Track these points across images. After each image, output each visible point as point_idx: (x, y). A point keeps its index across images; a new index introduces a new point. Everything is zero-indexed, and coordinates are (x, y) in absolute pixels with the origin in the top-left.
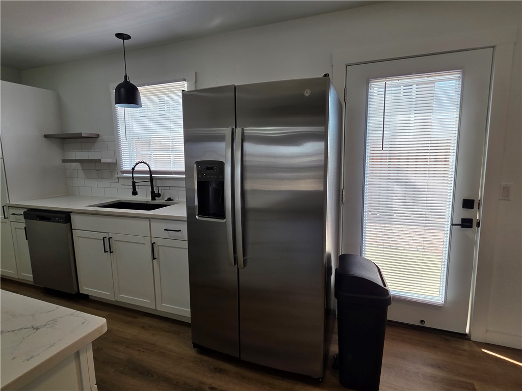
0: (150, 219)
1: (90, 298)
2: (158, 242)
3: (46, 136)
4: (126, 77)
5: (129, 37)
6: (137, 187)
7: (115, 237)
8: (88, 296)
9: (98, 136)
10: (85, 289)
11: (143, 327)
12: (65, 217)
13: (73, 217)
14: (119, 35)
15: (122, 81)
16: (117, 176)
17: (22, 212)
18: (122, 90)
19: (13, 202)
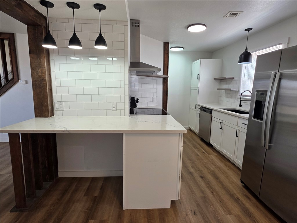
0: (238, 117)
1: (214, 147)
2: (240, 129)
3: (214, 79)
4: (246, 49)
5: (252, 29)
6: (242, 103)
7: (225, 123)
8: (213, 146)
9: (234, 78)
10: (212, 143)
11: (226, 165)
12: (211, 111)
13: (213, 111)
14: (246, 30)
15: (244, 51)
16: (237, 97)
17: (199, 107)
18: (243, 56)
19: (199, 104)
